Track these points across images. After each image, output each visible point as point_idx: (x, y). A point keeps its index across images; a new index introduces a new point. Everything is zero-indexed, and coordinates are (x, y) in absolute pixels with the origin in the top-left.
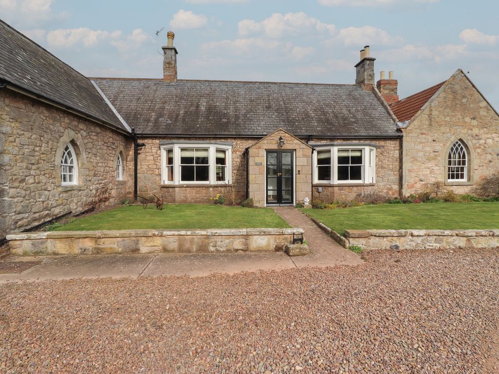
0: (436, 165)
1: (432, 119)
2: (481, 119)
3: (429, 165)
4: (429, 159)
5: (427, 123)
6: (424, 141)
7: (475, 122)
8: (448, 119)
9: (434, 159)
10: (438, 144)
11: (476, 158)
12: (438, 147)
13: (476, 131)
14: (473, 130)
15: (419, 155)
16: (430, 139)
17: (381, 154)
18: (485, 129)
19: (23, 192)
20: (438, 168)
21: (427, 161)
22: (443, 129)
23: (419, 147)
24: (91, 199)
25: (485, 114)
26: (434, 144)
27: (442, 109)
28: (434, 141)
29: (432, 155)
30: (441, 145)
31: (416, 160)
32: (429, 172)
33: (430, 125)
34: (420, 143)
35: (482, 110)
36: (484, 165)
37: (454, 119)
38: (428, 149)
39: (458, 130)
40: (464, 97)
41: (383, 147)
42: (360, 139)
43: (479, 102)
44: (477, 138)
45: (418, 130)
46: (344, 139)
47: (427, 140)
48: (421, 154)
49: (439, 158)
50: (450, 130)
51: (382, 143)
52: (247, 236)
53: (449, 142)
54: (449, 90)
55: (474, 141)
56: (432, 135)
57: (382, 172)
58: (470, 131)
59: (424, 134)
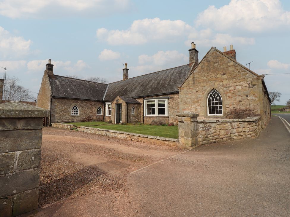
0: (198, 106)
1: (195, 80)
2: (230, 73)
3: (194, 106)
4: (194, 103)
5: (192, 82)
6: (191, 92)
7: (225, 77)
8: (205, 78)
9: (197, 102)
10: (199, 94)
11: (227, 100)
12: (199, 95)
13: (225, 82)
14: (224, 82)
15: (188, 101)
16: (194, 91)
17: (172, 101)
18: (234, 80)
19: (59, 116)
20: (200, 107)
21: (193, 104)
22: (202, 84)
23: (188, 96)
24: (83, 119)
25: (233, 69)
26: (197, 94)
27: (201, 73)
28: (197, 92)
29: (196, 100)
30: (201, 94)
31: (187, 103)
32: (194, 110)
33: (194, 83)
34: (188, 94)
35: (230, 67)
36: (235, 104)
37: (209, 77)
38: (193, 97)
39: (212, 84)
40: (216, 62)
41: (173, 98)
42: (162, 95)
43: (228, 63)
44: (227, 86)
45: (187, 87)
46: (156, 96)
47: (192, 92)
48: (189, 100)
49: (200, 102)
50: (207, 84)
51: (172, 96)
52: (68, 126)
53: (206, 92)
54: (205, 61)
55: (225, 89)
56: (195, 89)
57: (172, 110)
58: (221, 83)
59: (191, 89)
